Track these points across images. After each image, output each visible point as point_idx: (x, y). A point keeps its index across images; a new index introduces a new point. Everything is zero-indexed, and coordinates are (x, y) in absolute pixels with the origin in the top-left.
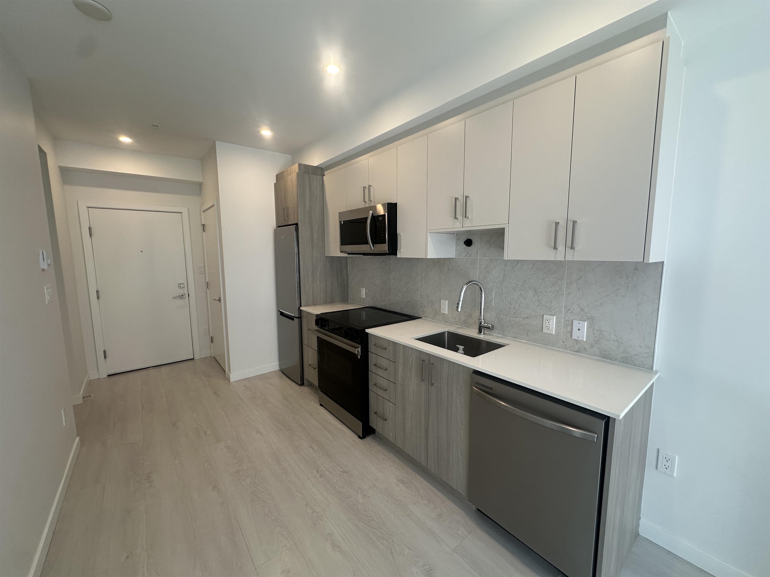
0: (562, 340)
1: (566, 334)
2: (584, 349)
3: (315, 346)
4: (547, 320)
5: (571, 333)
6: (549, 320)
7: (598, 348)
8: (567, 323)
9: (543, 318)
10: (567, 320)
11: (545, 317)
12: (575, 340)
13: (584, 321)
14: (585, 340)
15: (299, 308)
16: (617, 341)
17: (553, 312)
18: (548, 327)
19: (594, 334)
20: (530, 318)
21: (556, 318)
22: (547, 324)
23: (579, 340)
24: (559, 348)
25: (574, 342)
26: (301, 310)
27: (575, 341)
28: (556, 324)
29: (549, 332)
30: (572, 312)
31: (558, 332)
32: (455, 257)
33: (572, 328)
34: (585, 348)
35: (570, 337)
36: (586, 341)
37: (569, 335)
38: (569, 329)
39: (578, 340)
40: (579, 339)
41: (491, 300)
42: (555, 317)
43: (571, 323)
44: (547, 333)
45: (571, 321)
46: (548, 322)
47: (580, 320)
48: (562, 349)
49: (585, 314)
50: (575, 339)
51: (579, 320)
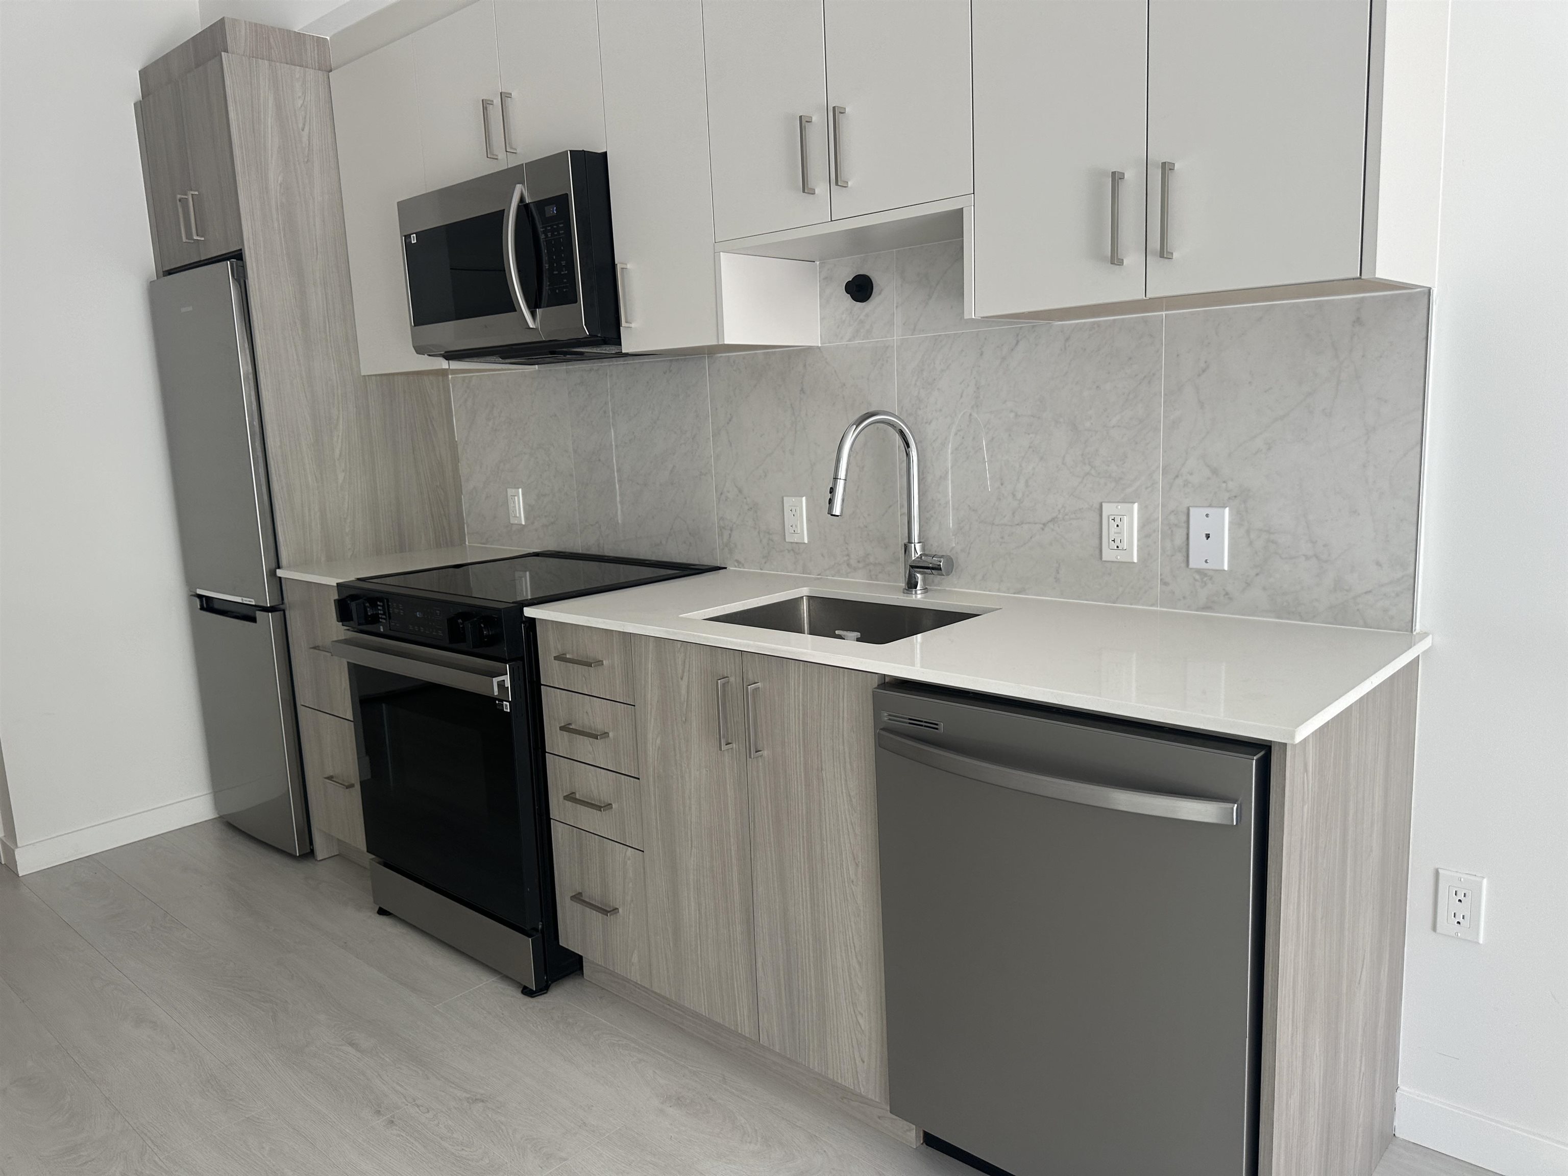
0: (1161, 580)
1: (1172, 556)
2: (1227, 596)
3: (345, 706)
4: (1114, 520)
5: (1184, 550)
6: (1118, 519)
7: (1264, 589)
8: (1172, 518)
9: (1101, 515)
10: (1173, 511)
11: (1108, 509)
12: (1199, 571)
13: (1223, 507)
14: (1226, 568)
15: (272, 574)
16: (1316, 556)
17: (1129, 490)
18: (1118, 542)
19: (1251, 543)
20: (1064, 519)
21: (1139, 511)
22: (1115, 533)
23: (1209, 570)
24: (1152, 605)
25: (1196, 580)
26: (280, 578)
27: (1197, 577)
28: (1141, 528)
29: (1120, 557)
30: (1186, 483)
31: (1149, 554)
32: (820, 345)
33: (1188, 534)
34: (1227, 594)
35: (1183, 565)
36: (1231, 571)
37: (1180, 557)
38: (1179, 540)
39: (1203, 569)
40: (1210, 568)
41: (941, 477)
42: (1136, 505)
43: (1184, 518)
44: (1115, 560)
45: (1185, 510)
46: (1118, 526)
47: (1210, 506)
48: (1160, 607)
49: (1224, 485)
50: (1199, 567)
51: (1208, 505)
